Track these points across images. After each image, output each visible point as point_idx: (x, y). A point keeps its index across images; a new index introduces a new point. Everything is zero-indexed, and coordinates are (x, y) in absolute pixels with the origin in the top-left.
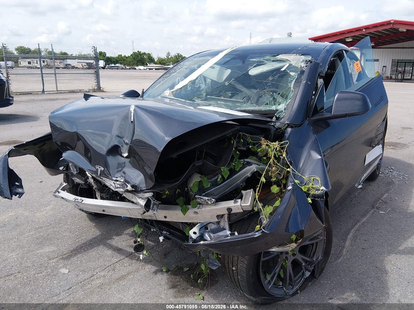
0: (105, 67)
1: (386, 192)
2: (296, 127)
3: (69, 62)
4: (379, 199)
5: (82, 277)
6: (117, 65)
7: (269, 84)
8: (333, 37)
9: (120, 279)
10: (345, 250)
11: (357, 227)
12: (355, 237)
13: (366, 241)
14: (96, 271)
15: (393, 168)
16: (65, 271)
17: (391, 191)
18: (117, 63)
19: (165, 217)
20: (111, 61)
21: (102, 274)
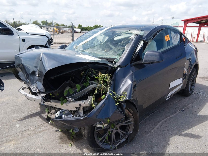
0: (81, 32)
1: (192, 103)
2: (123, 67)
3: (65, 29)
4: (186, 106)
5: (24, 129)
6: (87, 31)
7: (121, 45)
8: (195, 20)
9: (39, 132)
10: (153, 130)
11: (166, 119)
12: (162, 124)
13: (167, 127)
14: (31, 127)
15: (202, 91)
16: (18, 126)
17: (194, 103)
18: (87, 30)
19: (56, 106)
20: (84, 29)
21: (33, 129)
